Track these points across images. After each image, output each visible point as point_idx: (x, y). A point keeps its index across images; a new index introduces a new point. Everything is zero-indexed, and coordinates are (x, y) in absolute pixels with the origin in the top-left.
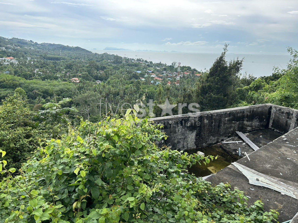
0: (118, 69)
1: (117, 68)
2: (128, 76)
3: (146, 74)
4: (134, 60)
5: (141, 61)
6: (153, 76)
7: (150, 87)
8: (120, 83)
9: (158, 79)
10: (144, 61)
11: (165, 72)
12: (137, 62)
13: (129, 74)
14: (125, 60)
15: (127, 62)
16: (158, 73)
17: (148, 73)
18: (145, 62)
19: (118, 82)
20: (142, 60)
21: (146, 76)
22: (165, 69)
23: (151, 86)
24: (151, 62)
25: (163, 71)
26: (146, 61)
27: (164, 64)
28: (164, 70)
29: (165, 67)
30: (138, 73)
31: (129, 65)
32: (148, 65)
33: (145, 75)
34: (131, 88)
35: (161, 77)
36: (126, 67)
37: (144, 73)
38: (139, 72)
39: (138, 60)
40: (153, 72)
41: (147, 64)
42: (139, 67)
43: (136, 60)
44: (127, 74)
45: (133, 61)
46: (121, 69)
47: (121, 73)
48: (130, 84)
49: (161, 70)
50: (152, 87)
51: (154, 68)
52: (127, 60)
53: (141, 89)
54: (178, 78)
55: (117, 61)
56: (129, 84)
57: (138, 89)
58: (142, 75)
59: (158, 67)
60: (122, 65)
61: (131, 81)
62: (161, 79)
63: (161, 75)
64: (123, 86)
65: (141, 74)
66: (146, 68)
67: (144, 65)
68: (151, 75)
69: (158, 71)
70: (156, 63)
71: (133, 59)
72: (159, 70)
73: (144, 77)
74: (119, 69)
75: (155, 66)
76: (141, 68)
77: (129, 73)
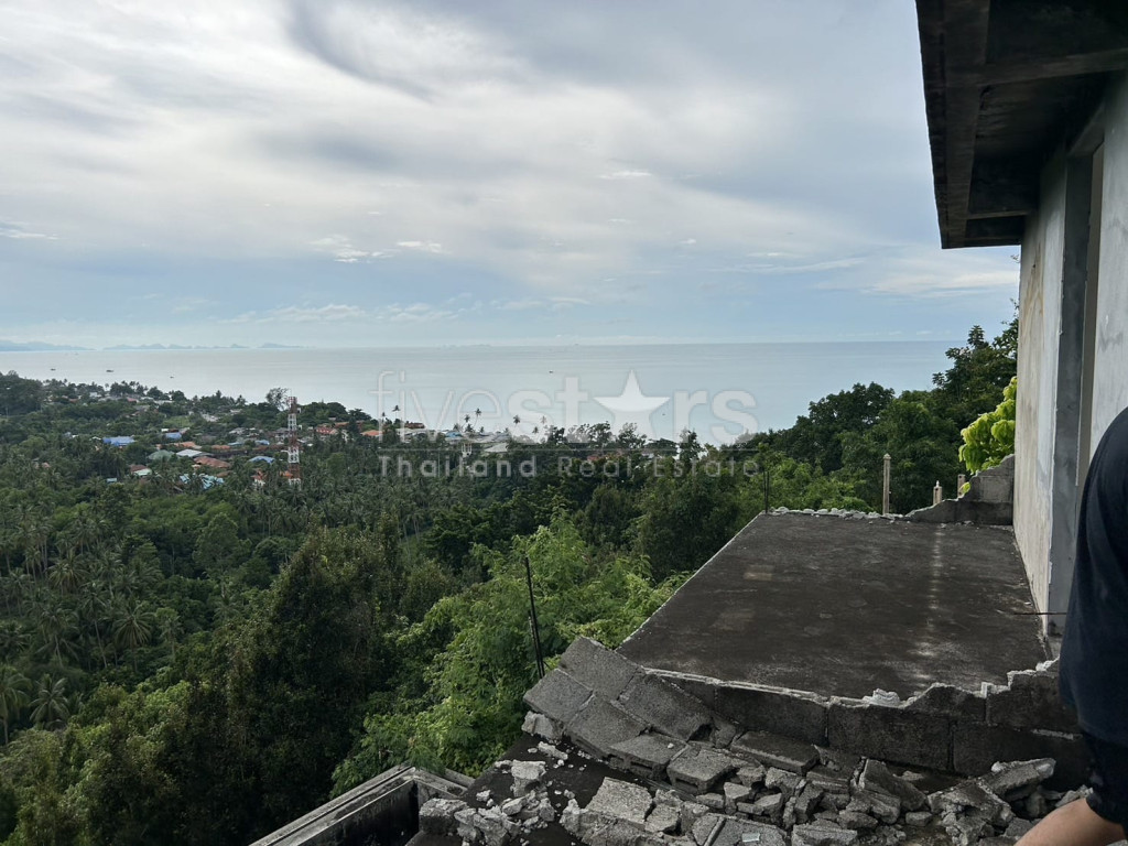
0: (19, 435)
1: (13, 432)
2: (71, 466)
3: (159, 446)
4: (100, 388)
5: (131, 392)
6: (191, 453)
7: (175, 505)
8: (24, 508)
9: (213, 462)
10: (145, 393)
11: (239, 431)
12: (112, 398)
13: (76, 455)
14: (55, 393)
15: (65, 402)
16: (210, 438)
17: (166, 443)
18: (150, 394)
19: (15, 500)
20: (135, 388)
21: (155, 456)
22: (239, 421)
23: (181, 500)
24: (178, 396)
25: (234, 428)
26: (155, 393)
27: (236, 399)
28: (236, 424)
29: (238, 411)
30: (117, 448)
31: (73, 414)
32: (166, 409)
33: (150, 453)
34: (84, 522)
35: (225, 455)
36: (59, 423)
37: (147, 444)
38: (125, 440)
39: (116, 389)
40: (186, 437)
41: (161, 402)
42: (125, 419)
43: (109, 389)
44: (66, 459)
45: (94, 395)
46: (32, 439)
47: (35, 454)
48: (79, 501)
49: (225, 425)
50: (186, 505)
51: (192, 418)
52: (63, 392)
53: (131, 518)
54: (294, 455)
55: (14, 399)
56: (73, 505)
57: (119, 523)
58: (139, 454)
59: (209, 411)
60: (40, 419)
61: (84, 488)
62: (222, 464)
63: (224, 446)
64: (40, 519)
65: (132, 449)
66: (158, 423)
67: (146, 407)
68: (182, 448)
69: (209, 428)
70: (200, 397)
71: (94, 388)
72: (212, 424)
73: (149, 461)
74: (25, 438)
75: (195, 411)
76: (135, 423)
77: (73, 450)
